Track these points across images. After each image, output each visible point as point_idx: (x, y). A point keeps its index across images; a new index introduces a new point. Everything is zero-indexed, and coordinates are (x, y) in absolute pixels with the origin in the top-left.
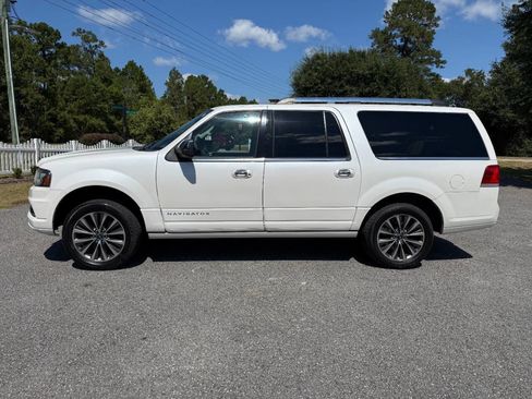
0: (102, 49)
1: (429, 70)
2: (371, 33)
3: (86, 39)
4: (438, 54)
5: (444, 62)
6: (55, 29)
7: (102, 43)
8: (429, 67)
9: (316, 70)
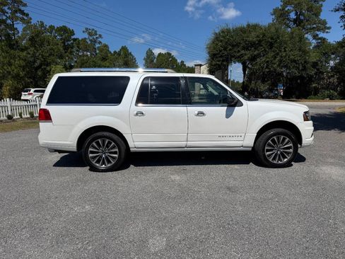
0: (100, 39)
1: (317, 35)
2: (272, 11)
3: (90, 34)
4: (324, 23)
5: (329, 28)
6: (71, 29)
7: (100, 36)
8: (318, 33)
9: (221, 41)
